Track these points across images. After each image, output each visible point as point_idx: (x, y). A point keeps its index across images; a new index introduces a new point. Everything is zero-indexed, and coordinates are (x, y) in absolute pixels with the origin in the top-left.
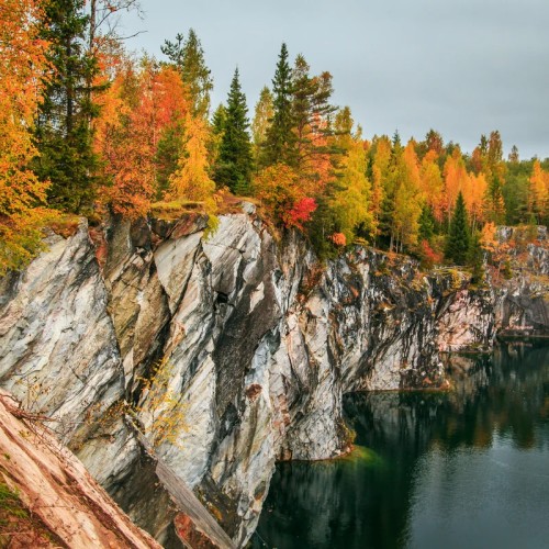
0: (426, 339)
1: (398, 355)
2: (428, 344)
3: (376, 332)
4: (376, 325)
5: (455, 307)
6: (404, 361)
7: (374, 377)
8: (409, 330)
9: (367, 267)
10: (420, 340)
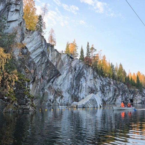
0: (126, 96)
1: (121, 98)
2: (127, 97)
3: (115, 93)
4: (115, 92)
5: (137, 95)
6: (122, 99)
7: (117, 102)
8: (122, 94)
9: (113, 82)
10: (125, 96)
